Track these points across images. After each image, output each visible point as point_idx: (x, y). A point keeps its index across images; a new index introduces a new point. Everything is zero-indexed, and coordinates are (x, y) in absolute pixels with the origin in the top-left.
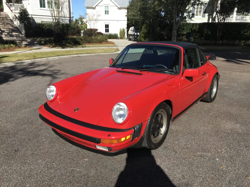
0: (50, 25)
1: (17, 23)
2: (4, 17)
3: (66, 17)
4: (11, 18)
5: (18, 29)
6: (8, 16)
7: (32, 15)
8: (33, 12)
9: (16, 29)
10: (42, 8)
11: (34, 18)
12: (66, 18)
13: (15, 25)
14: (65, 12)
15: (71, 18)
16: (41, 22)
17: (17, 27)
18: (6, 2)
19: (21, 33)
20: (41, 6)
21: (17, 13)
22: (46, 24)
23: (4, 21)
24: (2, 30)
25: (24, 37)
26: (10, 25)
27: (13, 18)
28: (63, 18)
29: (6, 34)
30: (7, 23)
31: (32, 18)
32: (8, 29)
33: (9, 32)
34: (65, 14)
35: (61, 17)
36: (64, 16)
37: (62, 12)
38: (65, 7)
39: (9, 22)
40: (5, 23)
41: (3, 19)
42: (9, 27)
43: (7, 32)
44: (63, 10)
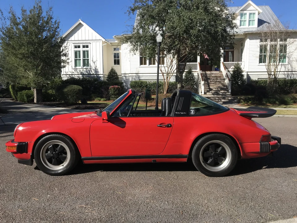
1: (227, 81)
2: (217, 76)
3: (294, 71)
4: (224, 77)
5: (227, 87)
6: (222, 75)
7: (247, 72)
8: (249, 69)
9: (225, 88)
10: (261, 64)
11: (250, 75)
12: (294, 73)
13: (226, 83)
14: (293, 66)
16: (258, 79)
17: (226, 85)
18: (223, 61)
19: (228, 91)
20: (260, 62)
22: (262, 80)
23: (216, 80)
24: (211, 88)
25: (230, 95)
26: (221, 83)
27: (226, 77)
28: (289, 73)
29: (213, 92)
30: (218, 81)
31: (248, 75)
32: (217, 87)
33: (217, 90)
34: (293, 67)
35: (286, 71)
36: (291, 70)
37: (289, 66)
38: (294, 60)
39: (221, 81)
40: (216, 81)
41: (217, 78)
42: (218, 85)
43: (215, 90)
44: (290, 63)
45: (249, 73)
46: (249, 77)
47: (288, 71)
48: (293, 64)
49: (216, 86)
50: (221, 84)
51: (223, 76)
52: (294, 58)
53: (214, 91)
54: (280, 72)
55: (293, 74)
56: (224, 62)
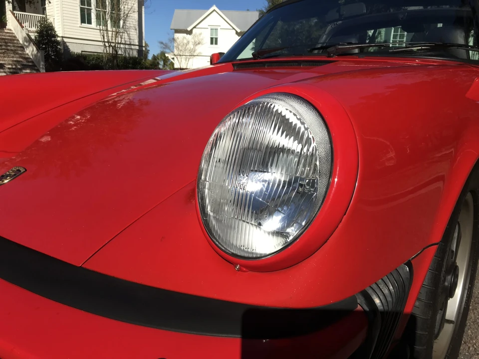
0: (99, 58)
1: (32, 50)
2: (5, 39)
3: (133, 45)
4: (21, 42)
5: (33, 62)
6: (15, 37)
7: (63, 37)
8: (65, 32)
10: (84, 25)
11: (68, 44)
12: (133, 47)
13: (27, 54)
14: (131, 36)
15: (142, 46)
16: (82, 51)
17: (30, 58)
18: (11, 9)
19: (38, 70)
20: (83, 21)
21: (33, 31)
22: (91, 55)
23: (6, 46)
26: (17, 54)
27: (25, 40)
28: (127, 47)
29: (7, 70)
30: (12, 50)
31: (64, 43)
32: (13, 61)
33: (14, 67)
34: (131, 38)
35: (123, 44)
36: (129, 43)
37: (126, 35)
38: (132, 25)
39: (15, 48)
40: (8, 50)
41: (6, 43)
42: (13, 57)
43: (10, 66)
44: (128, 30)
45: (65, 40)
46: (67, 46)
47: (125, 44)
48: (131, 33)
49: (9, 59)
50: (17, 56)
51: (18, 40)
52: (131, 23)
53: (9, 68)
54: (120, 43)
55: (132, 49)
56: (14, 12)
